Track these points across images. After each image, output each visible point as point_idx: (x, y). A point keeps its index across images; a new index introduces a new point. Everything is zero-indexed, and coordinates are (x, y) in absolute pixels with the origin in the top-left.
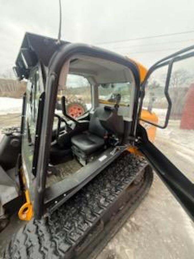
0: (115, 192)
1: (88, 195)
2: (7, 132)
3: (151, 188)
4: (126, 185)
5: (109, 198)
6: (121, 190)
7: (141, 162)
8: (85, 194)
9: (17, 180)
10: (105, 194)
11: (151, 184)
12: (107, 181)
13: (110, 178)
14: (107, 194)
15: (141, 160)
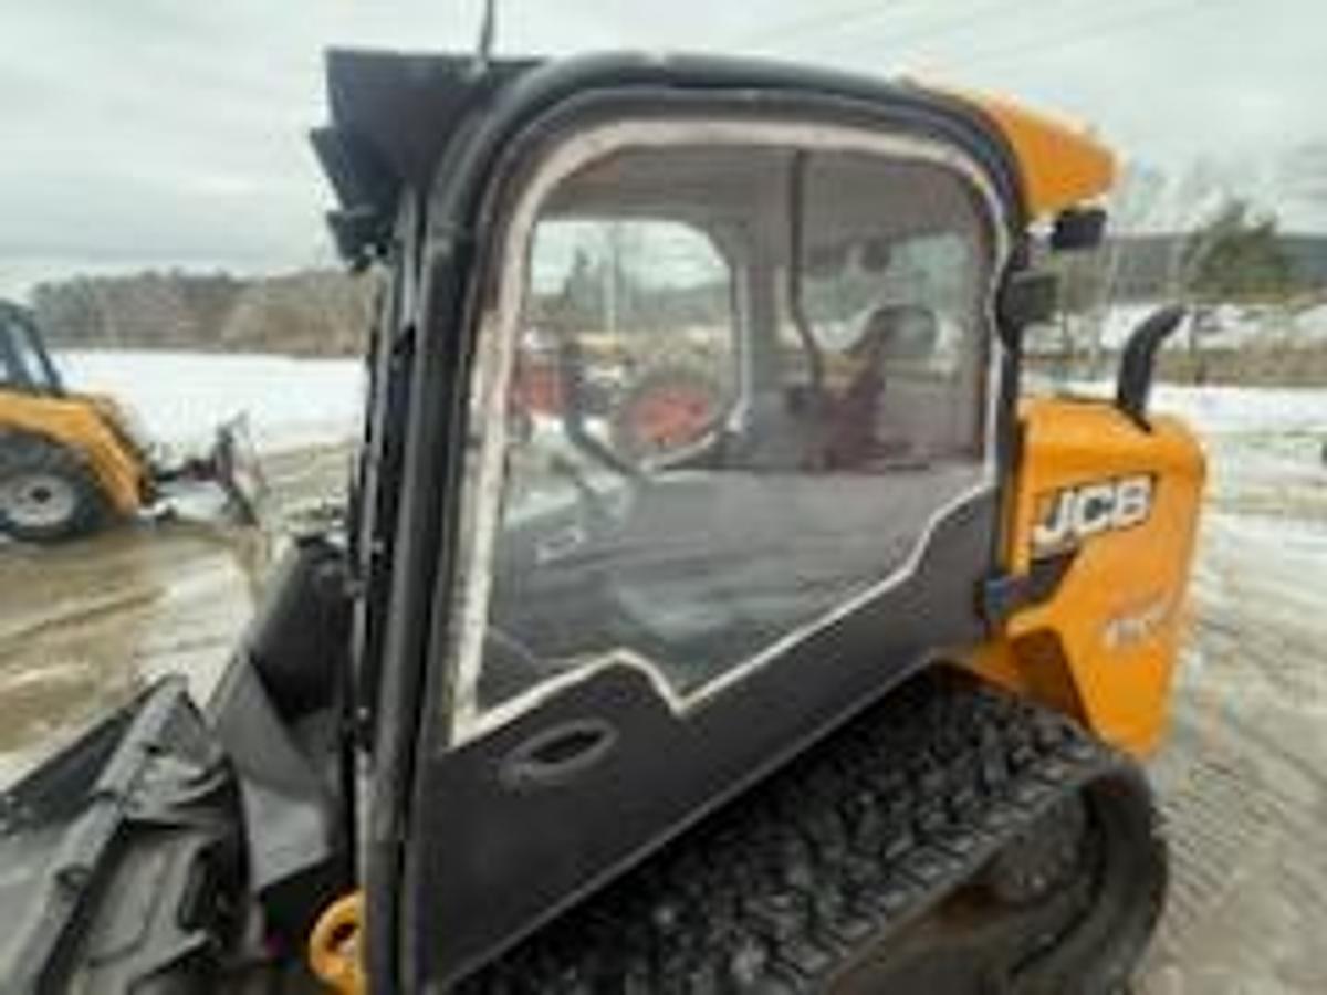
0: (833, 926)
1: (666, 916)
2: (302, 529)
3: (1152, 948)
4: (917, 890)
5: (785, 951)
6: (882, 919)
7: (1042, 749)
8: (652, 901)
9: (333, 774)
10: (771, 925)
11: (1150, 924)
12: (795, 847)
13: (815, 830)
14: (787, 924)
15: (1050, 736)
